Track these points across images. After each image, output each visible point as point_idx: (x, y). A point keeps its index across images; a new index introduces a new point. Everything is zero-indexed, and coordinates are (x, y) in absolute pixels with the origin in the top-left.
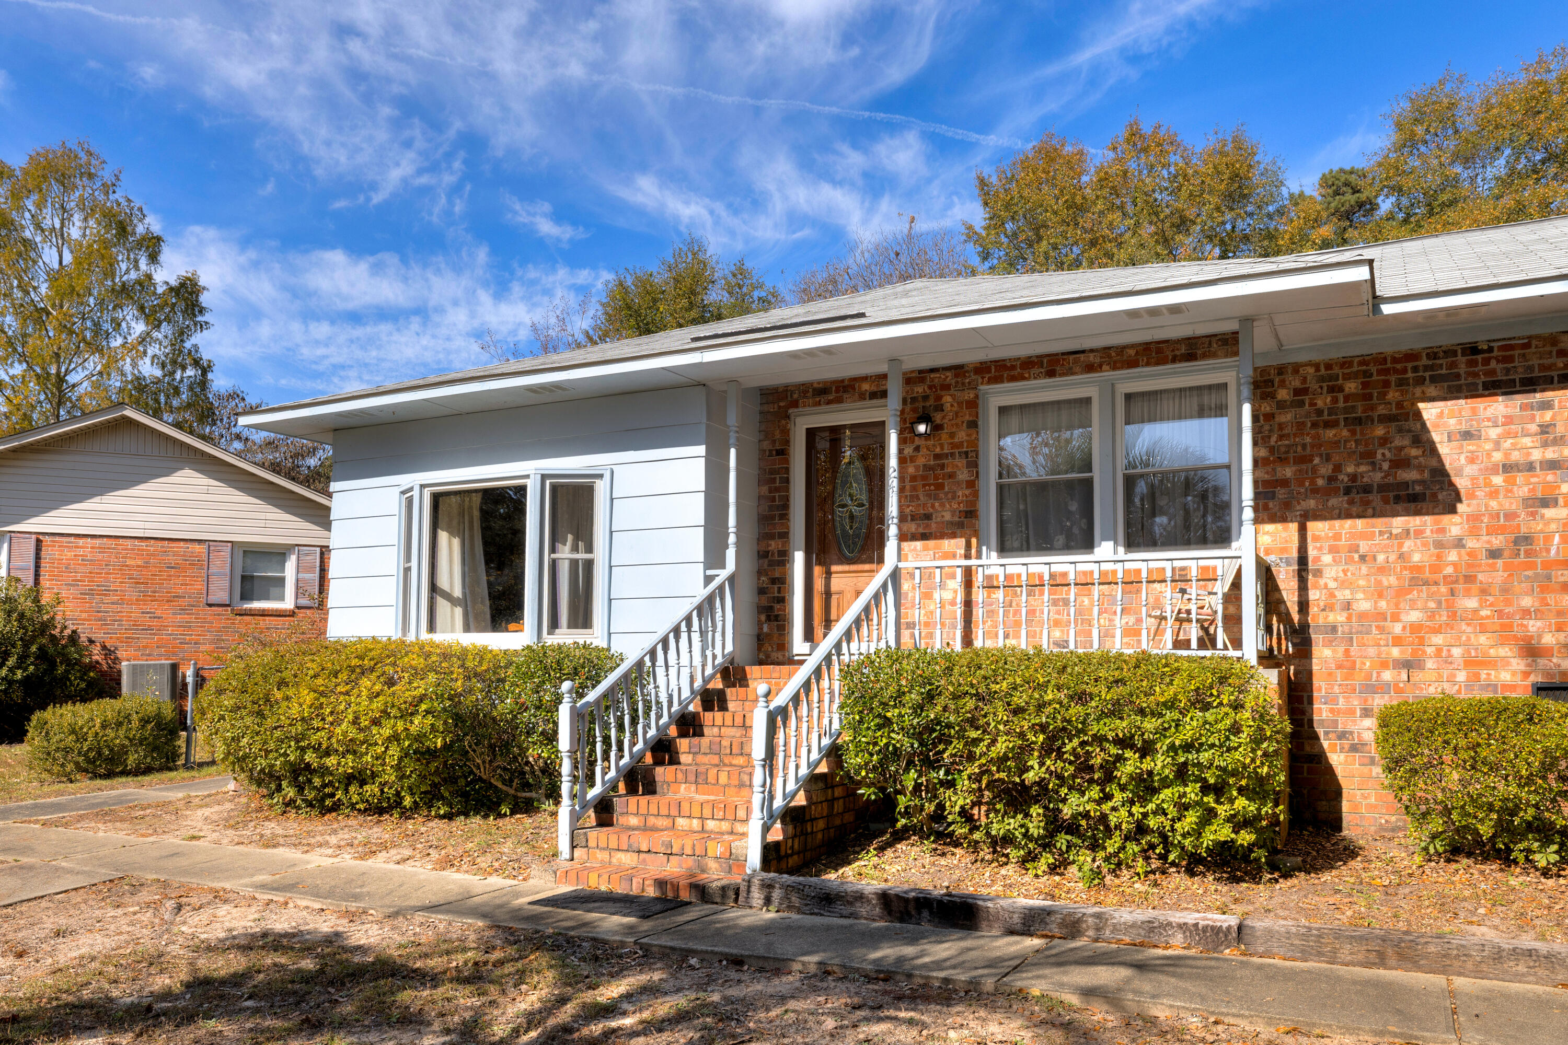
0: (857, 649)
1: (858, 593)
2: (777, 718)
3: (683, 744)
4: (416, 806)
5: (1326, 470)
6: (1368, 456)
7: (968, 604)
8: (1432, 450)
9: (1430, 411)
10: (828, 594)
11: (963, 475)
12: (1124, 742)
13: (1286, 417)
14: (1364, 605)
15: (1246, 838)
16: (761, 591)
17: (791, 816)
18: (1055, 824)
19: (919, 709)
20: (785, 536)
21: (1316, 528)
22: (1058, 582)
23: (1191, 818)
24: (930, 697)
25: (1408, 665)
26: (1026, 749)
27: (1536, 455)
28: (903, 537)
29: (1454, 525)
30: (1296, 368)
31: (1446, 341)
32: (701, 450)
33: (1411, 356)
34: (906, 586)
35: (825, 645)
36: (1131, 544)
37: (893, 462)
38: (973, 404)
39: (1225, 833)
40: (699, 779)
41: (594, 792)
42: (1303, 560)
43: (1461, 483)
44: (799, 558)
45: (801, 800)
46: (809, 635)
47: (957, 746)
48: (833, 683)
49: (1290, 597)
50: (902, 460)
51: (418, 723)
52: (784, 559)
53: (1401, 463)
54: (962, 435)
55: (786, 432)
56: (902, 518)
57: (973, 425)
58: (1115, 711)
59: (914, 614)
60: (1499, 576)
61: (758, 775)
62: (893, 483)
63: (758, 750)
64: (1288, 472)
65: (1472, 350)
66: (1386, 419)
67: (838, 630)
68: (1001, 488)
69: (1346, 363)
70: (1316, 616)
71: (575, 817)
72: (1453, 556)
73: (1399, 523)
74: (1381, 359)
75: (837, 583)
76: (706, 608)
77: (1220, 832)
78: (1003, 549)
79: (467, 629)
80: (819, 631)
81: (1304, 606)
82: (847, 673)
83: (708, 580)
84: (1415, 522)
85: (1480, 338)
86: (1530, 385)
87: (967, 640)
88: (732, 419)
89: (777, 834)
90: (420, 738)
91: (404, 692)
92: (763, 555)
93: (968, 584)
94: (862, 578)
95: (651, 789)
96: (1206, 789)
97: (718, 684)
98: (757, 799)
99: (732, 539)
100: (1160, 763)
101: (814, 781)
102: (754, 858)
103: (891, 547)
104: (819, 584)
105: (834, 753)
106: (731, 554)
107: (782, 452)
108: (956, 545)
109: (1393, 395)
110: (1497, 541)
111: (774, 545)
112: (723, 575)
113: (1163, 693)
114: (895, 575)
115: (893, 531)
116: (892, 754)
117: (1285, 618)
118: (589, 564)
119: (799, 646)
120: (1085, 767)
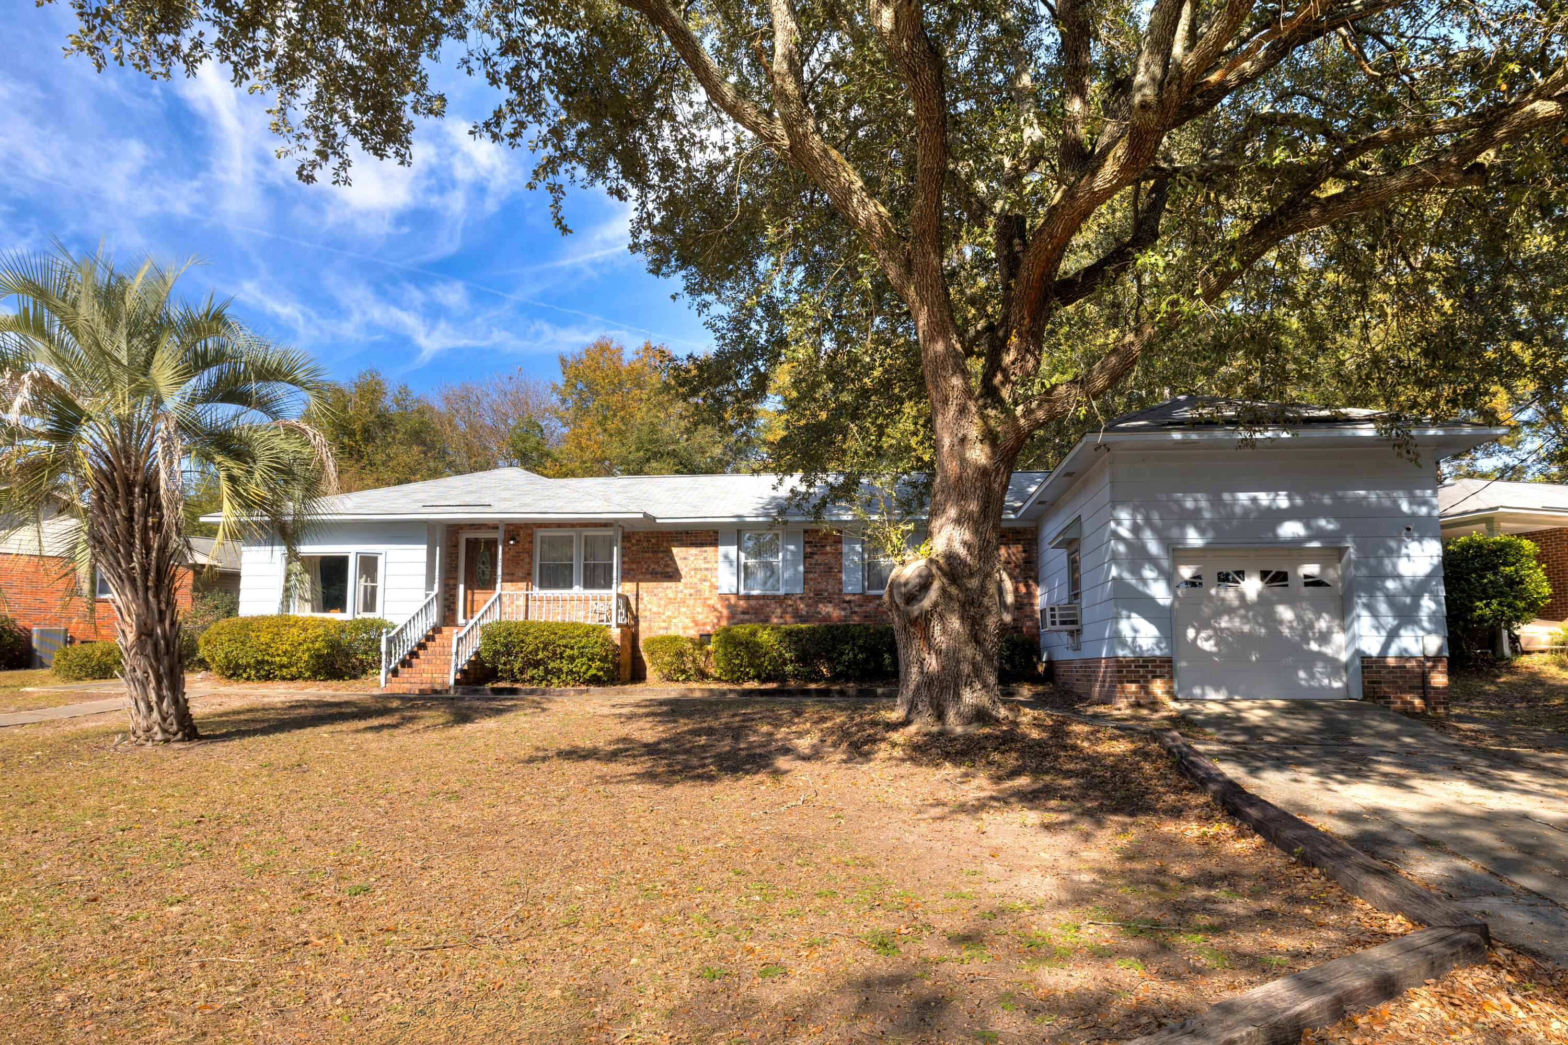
0: (485, 621)
1: (485, 602)
2: (460, 640)
3: (421, 652)
4: (309, 678)
5: (645, 566)
6: (658, 563)
7: (527, 606)
8: (675, 563)
9: (675, 550)
10: (473, 601)
11: (527, 560)
12: (565, 646)
13: (634, 548)
14: (655, 610)
15: (601, 673)
16: (446, 599)
17: (462, 671)
18: (547, 672)
19: (505, 638)
20: (456, 578)
21: (642, 584)
22: (556, 600)
23: (584, 667)
24: (510, 634)
25: (666, 628)
26: (538, 648)
27: (703, 566)
28: (503, 581)
29: (680, 585)
30: (638, 533)
31: (680, 529)
32: (425, 547)
33: (670, 533)
34: (504, 599)
35: (471, 622)
36: (586, 586)
37: (500, 556)
38: (531, 535)
39: (594, 672)
40: (429, 662)
41: (392, 666)
42: (637, 595)
43: (683, 573)
44: (461, 587)
45: (466, 667)
46: (465, 617)
47: (517, 649)
48: (478, 632)
49: (633, 607)
50: (503, 553)
51: (317, 645)
52: (455, 587)
53: (667, 566)
54: (527, 546)
55: (457, 539)
56: (503, 574)
57: (531, 542)
58: (563, 637)
59: (508, 610)
60: (692, 602)
61: (454, 657)
62: (500, 564)
63: (454, 650)
64: (634, 566)
65: (687, 533)
66: (663, 552)
67: (477, 616)
68: (541, 565)
69: (652, 533)
70: (641, 613)
71: (387, 674)
72: (680, 595)
73: (665, 584)
74: (662, 533)
75: (476, 597)
76: (427, 606)
77: (593, 671)
78: (542, 586)
79: (313, 610)
80: (469, 615)
81: (637, 609)
82: (482, 628)
83: (427, 595)
84: (670, 584)
85: (689, 529)
86: (702, 545)
87: (526, 618)
88: (438, 536)
89: (458, 676)
90: (319, 650)
91: (311, 633)
92: (447, 585)
93: (527, 599)
94: (487, 596)
95: (410, 666)
96: (589, 660)
97: (431, 633)
98: (453, 665)
99: (437, 580)
100: (576, 652)
101: (469, 662)
102: (452, 682)
103: (498, 586)
104: (469, 597)
105: (477, 654)
106: (436, 586)
107: (456, 546)
108: (523, 585)
109: (665, 544)
110: (692, 591)
111: (451, 582)
112: (433, 594)
113: (577, 632)
114: (500, 596)
115: (499, 580)
116: (497, 652)
117: (632, 613)
118: (374, 589)
119: (461, 620)
120: (554, 654)
